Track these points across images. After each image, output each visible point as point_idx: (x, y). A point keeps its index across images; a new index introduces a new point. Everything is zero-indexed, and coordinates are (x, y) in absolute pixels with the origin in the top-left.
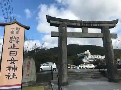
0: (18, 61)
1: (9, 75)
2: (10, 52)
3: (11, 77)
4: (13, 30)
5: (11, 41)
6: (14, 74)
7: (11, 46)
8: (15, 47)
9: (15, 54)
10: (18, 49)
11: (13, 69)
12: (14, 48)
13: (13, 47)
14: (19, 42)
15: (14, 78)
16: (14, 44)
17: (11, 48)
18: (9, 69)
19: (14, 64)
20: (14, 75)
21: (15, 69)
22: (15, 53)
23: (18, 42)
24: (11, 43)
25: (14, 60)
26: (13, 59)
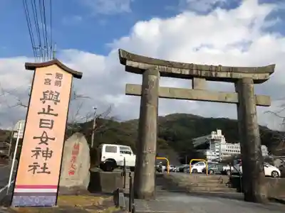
0: (54, 139)
1: (35, 167)
2: (41, 120)
3: (39, 169)
4: (49, 77)
5: (43, 100)
6: (45, 164)
7: (44, 109)
8: (51, 112)
9: (50, 126)
10: (56, 115)
11: (43, 154)
12: (48, 113)
13: (46, 111)
14: (59, 101)
15: (44, 172)
16: (49, 106)
17: (44, 113)
18: (37, 154)
19: (47, 144)
20: (45, 168)
21: (48, 154)
22: (50, 122)
23: (57, 101)
24: (44, 102)
25: (47, 138)
26: (44, 136)
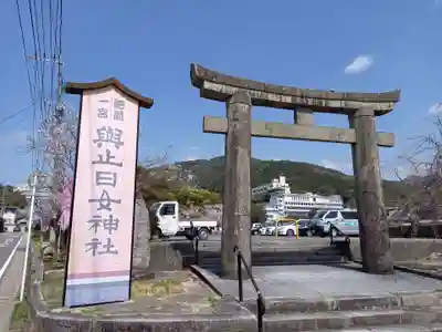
0: (119, 202)
1: (95, 244)
2: (98, 173)
3: (100, 248)
4: (105, 106)
5: (99, 142)
6: (109, 240)
7: (101, 156)
8: (111, 160)
9: (112, 182)
10: (121, 165)
11: (105, 225)
12: (108, 162)
13: (104, 160)
14: (122, 143)
15: (108, 251)
16: (108, 152)
17: (101, 162)
18: (96, 225)
19: (110, 209)
20: (109, 245)
21: (112, 224)
22: (112, 176)
23: (119, 144)
24: (100, 145)
25: (109, 200)
26: (105, 197)
